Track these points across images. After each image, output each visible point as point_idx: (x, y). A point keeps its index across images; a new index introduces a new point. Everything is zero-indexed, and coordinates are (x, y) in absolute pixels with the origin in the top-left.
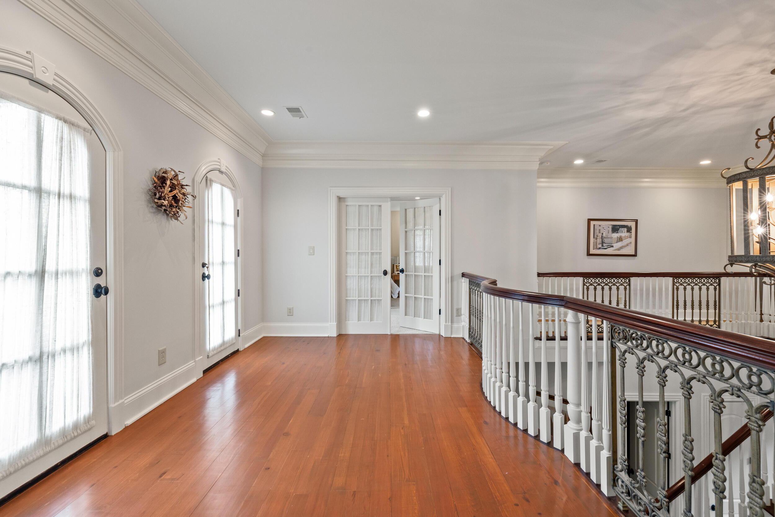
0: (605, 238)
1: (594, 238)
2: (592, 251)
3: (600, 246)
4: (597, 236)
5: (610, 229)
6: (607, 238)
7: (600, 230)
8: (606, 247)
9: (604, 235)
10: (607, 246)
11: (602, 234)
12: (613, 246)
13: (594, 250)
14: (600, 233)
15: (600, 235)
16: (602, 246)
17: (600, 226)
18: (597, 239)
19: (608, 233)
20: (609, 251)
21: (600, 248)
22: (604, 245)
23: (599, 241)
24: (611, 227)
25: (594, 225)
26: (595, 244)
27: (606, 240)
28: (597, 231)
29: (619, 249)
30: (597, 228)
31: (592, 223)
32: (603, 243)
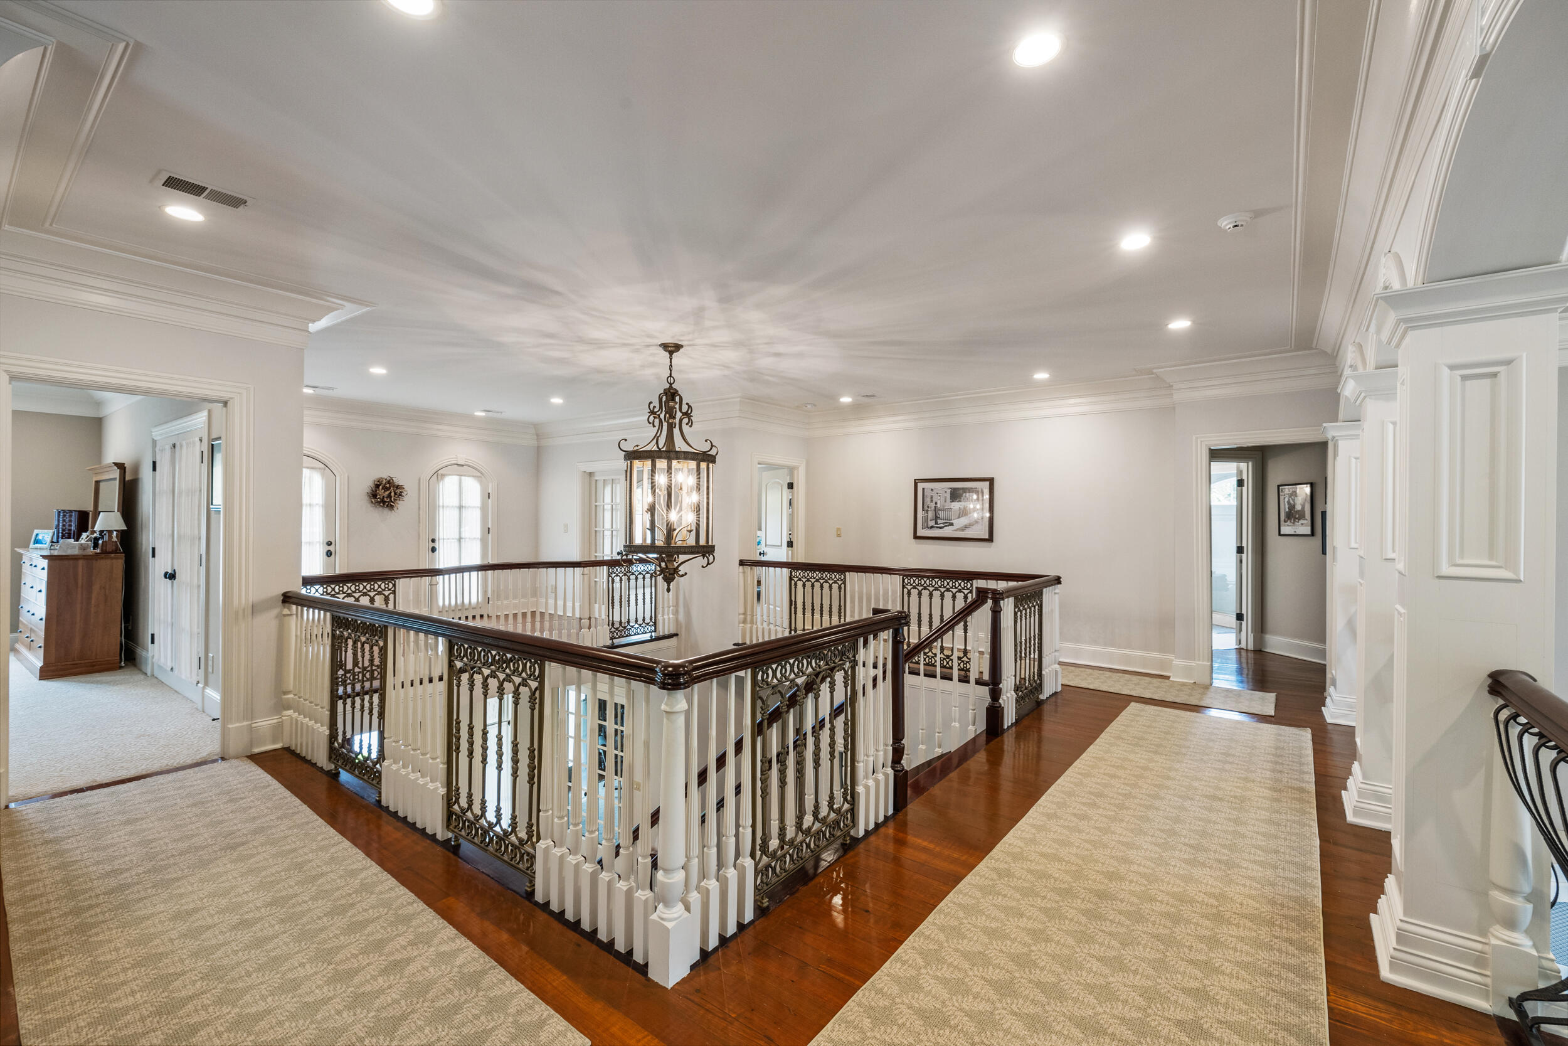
0: (940, 510)
1: (923, 510)
2: (921, 532)
3: (932, 523)
4: (928, 507)
5: (948, 496)
6: (943, 510)
7: (932, 497)
8: (941, 525)
9: (938, 505)
10: (943, 523)
11: (936, 503)
12: (952, 524)
13: (924, 530)
14: (932, 501)
15: (933, 505)
16: (936, 523)
17: (932, 490)
18: (927, 511)
19: (945, 501)
20: (947, 532)
21: (932, 527)
22: (939, 521)
23: (931, 514)
24: (949, 491)
25: (923, 489)
26: (925, 520)
27: (941, 514)
28: (928, 500)
29: (963, 529)
30: (927, 493)
31: (920, 486)
32: (936, 518)
